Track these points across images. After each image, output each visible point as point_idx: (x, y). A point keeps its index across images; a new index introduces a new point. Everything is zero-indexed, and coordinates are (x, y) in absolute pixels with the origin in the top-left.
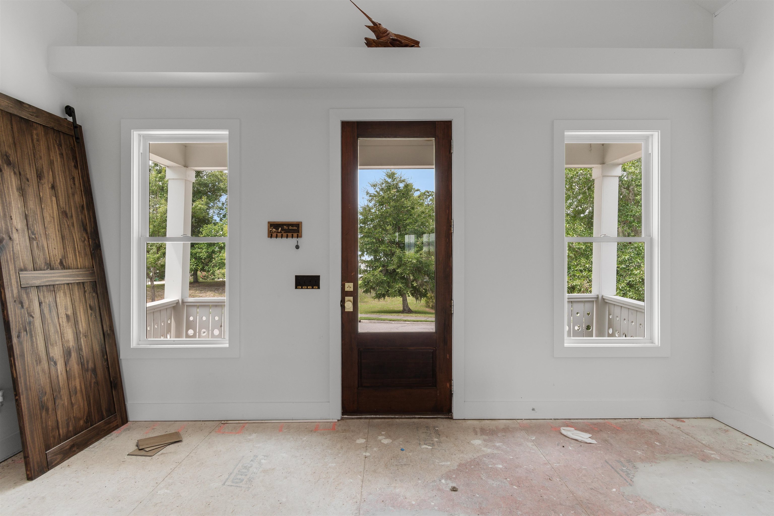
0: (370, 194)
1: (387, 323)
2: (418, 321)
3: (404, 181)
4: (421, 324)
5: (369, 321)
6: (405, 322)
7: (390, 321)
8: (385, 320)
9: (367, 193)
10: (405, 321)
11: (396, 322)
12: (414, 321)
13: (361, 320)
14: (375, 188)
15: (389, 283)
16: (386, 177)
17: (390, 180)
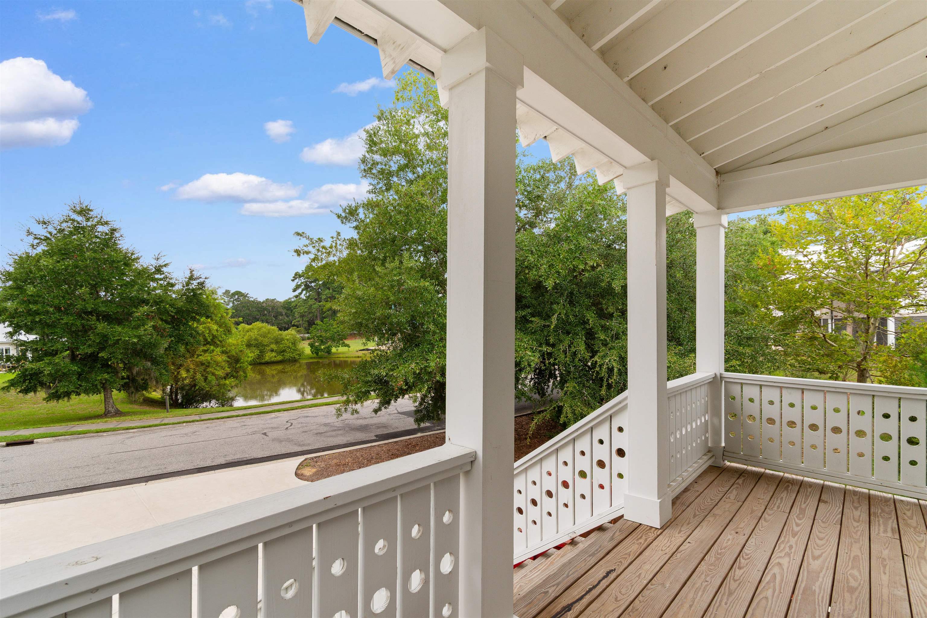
0: (35, 235)
1: (93, 437)
2: (150, 426)
3: (106, 223)
4: (158, 429)
5: (54, 438)
6: (127, 431)
7: (98, 432)
8: (86, 433)
9: (29, 233)
10: (127, 429)
11: (109, 433)
12: (144, 427)
13: (35, 440)
14: (45, 226)
15: (80, 374)
16: (71, 213)
17: (79, 218)
